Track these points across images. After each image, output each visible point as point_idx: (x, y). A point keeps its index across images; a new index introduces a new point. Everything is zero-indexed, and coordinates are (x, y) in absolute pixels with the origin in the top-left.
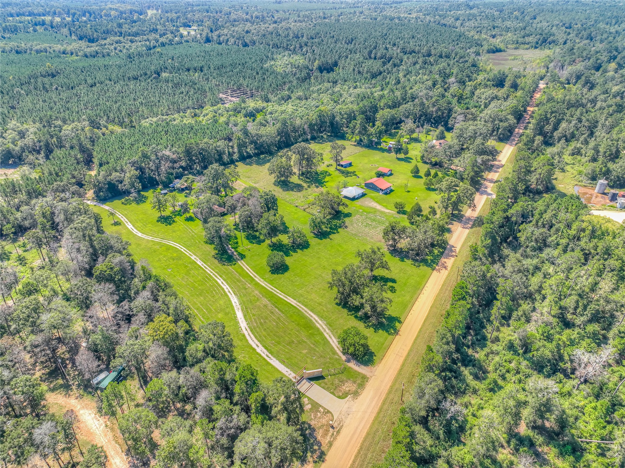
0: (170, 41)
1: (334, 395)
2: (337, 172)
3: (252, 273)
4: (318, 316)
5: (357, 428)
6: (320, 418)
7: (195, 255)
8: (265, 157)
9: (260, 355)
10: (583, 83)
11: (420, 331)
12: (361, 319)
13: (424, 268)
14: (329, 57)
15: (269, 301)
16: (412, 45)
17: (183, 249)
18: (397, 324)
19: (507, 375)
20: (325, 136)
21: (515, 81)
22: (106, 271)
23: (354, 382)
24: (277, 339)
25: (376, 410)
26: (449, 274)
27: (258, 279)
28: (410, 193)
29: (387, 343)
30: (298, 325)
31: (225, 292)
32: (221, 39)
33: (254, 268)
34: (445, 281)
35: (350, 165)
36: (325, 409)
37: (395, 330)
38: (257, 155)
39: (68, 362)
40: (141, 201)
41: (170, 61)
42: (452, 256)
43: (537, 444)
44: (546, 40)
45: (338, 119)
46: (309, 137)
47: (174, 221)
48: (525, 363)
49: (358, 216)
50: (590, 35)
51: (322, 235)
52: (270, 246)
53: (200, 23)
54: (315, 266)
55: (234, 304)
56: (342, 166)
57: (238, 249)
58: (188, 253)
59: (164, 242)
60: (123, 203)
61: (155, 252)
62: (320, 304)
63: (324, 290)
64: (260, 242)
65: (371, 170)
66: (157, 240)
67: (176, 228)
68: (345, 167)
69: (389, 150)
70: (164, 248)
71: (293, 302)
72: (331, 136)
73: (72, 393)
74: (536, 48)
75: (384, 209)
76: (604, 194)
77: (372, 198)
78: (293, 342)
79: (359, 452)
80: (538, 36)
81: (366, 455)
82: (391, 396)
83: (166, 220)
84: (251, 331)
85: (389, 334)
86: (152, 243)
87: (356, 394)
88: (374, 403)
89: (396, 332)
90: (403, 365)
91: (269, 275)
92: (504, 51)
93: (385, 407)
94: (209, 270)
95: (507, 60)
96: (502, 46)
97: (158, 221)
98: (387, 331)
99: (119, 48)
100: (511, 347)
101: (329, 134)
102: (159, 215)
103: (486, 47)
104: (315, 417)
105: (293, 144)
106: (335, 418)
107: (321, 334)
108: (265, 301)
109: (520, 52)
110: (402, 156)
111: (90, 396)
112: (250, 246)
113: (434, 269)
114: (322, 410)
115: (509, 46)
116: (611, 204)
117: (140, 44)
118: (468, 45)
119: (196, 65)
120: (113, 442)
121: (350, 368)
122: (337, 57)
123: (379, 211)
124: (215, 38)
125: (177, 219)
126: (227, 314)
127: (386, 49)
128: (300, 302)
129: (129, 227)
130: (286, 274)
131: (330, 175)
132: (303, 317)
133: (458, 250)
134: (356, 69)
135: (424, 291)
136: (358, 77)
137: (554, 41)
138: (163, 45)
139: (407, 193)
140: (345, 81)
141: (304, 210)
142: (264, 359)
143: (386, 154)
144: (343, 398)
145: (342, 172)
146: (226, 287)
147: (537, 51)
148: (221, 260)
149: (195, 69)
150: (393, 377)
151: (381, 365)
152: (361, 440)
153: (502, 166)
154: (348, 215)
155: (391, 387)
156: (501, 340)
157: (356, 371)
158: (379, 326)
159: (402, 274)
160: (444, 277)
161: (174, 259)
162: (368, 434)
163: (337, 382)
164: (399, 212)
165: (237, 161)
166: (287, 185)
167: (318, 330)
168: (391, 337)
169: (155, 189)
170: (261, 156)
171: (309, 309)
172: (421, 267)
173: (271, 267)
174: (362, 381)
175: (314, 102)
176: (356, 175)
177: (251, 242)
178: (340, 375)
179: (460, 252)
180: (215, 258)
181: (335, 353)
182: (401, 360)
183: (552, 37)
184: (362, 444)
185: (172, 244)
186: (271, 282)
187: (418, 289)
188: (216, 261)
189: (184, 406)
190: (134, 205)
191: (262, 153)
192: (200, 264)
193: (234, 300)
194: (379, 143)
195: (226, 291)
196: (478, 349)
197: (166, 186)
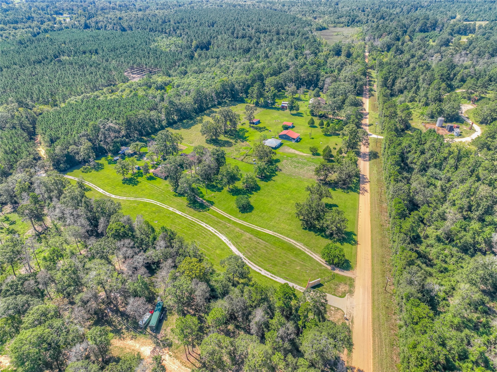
0: (51, 27)
1: (336, 296)
2: (252, 128)
3: (227, 215)
4: (294, 240)
5: (364, 316)
6: (334, 315)
7: (172, 207)
8: (188, 121)
9: (266, 277)
10: (394, 50)
11: (372, 239)
12: (326, 237)
13: (352, 194)
14: (203, 37)
15: (251, 234)
16: (262, 26)
17: (159, 204)
18: (354, 237)
19: (447, 260)
20: (227, 101)
21: (349, 51)
22: (120, 230)
23: (346, 284)
24: (273, 263)
25: (370, 301)
26: (371, 195)
27: (233, 219)
28: (314, 140)
29: (354, 252)
30: (283, 248)
31: (212, 233)
32: (100, 25)
33: (226, 210)
34: (371, 201)
35: (259, 122)
36: (335, 307)
37: (354, 241)
38: (180, 120)
39: (106, 311)
40: (99, 168)
41: (63, 45)
42: (367, 182)
43: (486, 302)
44: (354, 21)
45: (236, 86)
46: (216, 103)
47: (138, 182)
48: (455, 249)
49: (285, 161)
50: (383, 16)
51: (266, 178)
52: (229, 192)
53: (70, 11)
54: (273, 202)
55: (225, 241)
56: (253, 123)
57: (205, 198)
58: (164, 206)
59: (139, 199)
60: (83, 172)
61: (135, 209)
62: (291, 231)
63: (288, 220)
64: (220, 190)
65: (277, 124)
66: (132, 199)
67: (143, 188)
68: (256, 124)
69: (283, 108)
70: (141, 205)
71: (271, 233)
72: (231, 101)
73: (125, 336)
74: (348, 26)
75: (301, 154)
76: (442, 127)
77: (288, 146)
78: (286, 262)
79: (374, 333)
80: (348, 18)
81: (380, 334)
82: (376, 289)
83: (131, 181)
84: (249, 259)
85: (352, 245)
86: (129, 202)
87: (351, 292)
88: (366, 296)
89: (356, 243)
90: (373, 265)
91: (240, 214)
92: (328, 29)
93: (376, 297)
94: (189, 218)
95: (332, 35)
96: (325, 25)
97: (124, 183)
98: (350, 243)
99: (4, 35)
100: (439, 240)
101: (230, 99)
102: (122, 178)
103: (314, 26)
104: (331, 315)
105: (205, 110)
106: (345, 312)
107: (304, 253)
108: (248, 235)
109: (338, 29)
110: (295, 112)
111: (142, 335)
112: (213, 194)
113: (359, 193)
114: (333, 309)
115: (330, 25)
116: (450, 133)
117: (23, 30)
118: (303, 25)
119: (90, 48)
120: (183, 367)
121: (337, 274)
122: (209, 37)
123: (298, 155)
124: (93, 24)
125: (139, 179)
126: (223, 249)
127: (244, 29)
128: (275, 232)
129: (100, 191)
130: (253, 211)
131: (248, 131)
132: (283, 242)
133: (368, 178)
134: (230, 46)
135: (360, 210)
136: (233, 53)
137: (359, 21)
138: (46, 31)
139: (312, 140)
140: (225, 56)
141: (242, 160)
142: (271, 279)
143: (281, 112)
144: (343, 297)
145: (256, 128)
146: (211, 229)
147: (350, 28)
148: (195, 208)
149: (90, 52)
150: (370, 275)
151: (358, 268)
152: (370, 324)
153: (368, 113)
154: (277, 161)
155: (372, 282)
156: (430, 236)
157: (343, 276)
158: (342, 240)
159: (339, 200)
160: (369, 198)
161: (155, 213)
162: (373, 319)
163: (333, 286)
164: (314, 154)
165: (166, 127)
166: (217, 142)
167: (300, 250)
168: (354, 247)
169: (106, 156)
170: (184, 121)
171: (284, 235)
172: (350, 193)
173: (240, 208)
174: (351, 283)
175: (210, 75)
176: (267, 130)
177: (213, 191)
178: (333, 281)
179: (370, 178)
180: (190, 207)
181: (321, 265)
182: (370, 262)
183: (358, 18)
184: (373, 327)
185: (146, 200)
186: (245, 219)
187: (355, 209)
188: (192, 210)
189: (226, 327)
190: (93, 171)
191: (184, 119)
192: (180, 214)
193: (223, 238)
194: (273, 104)
195: (213, 231)
196: (418, 245)
197: (116, 152)
